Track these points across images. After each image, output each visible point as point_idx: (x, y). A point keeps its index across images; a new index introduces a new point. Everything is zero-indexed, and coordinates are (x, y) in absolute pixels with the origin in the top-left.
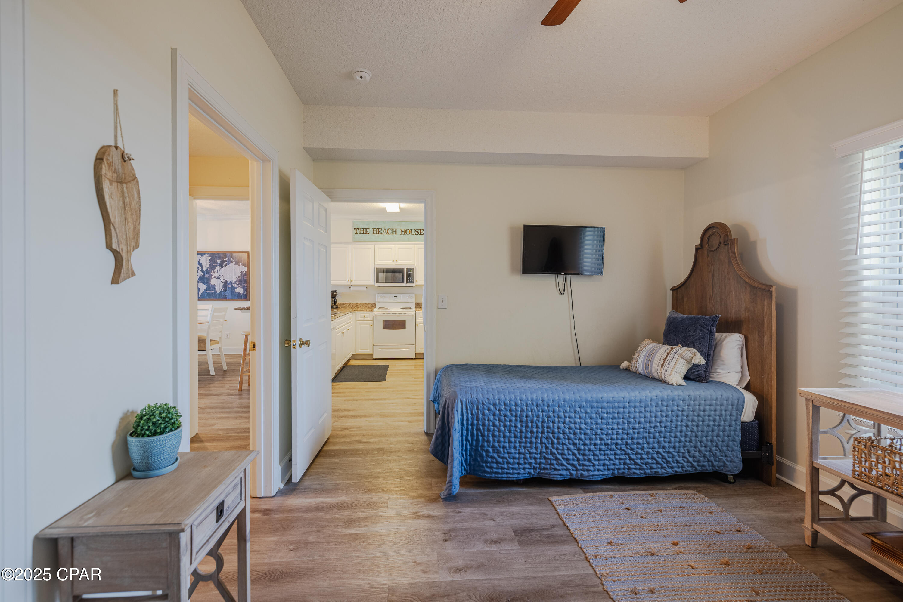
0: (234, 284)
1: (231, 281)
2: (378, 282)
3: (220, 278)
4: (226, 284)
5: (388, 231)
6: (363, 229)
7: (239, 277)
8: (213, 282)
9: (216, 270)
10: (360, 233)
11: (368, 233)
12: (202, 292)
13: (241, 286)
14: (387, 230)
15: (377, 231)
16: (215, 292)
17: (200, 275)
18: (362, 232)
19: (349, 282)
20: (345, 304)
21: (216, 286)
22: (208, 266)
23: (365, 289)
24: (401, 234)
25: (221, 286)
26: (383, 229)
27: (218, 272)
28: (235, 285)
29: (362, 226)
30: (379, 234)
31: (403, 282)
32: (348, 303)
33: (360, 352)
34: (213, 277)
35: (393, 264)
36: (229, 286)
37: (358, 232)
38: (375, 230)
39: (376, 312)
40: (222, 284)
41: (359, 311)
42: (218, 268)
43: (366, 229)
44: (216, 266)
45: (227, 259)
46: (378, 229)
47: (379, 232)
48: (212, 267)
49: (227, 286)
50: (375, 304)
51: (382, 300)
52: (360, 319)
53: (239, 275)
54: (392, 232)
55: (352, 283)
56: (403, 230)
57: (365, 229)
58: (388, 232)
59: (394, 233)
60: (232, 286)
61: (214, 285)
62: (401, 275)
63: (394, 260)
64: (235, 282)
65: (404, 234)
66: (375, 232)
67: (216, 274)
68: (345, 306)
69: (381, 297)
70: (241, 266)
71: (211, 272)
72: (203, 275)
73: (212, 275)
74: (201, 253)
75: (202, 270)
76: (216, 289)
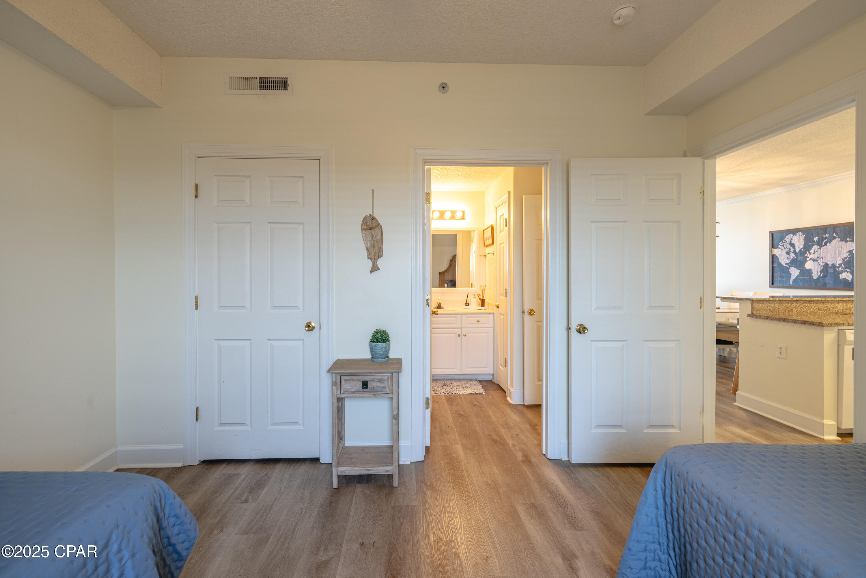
0: (838, 267)
1: (833, 264)
3: (817, 261)
4: (826, 267)
7: (845, 258)
8: (809, 265)
9: (812, 251)
12: (794, 278)
13: (847, 270)
16: (810, 278)
17: (792, 258)
21: (813, 270)
22: (802, 246)
25: (819, 270)
27: (814, 253)
28: (840, 269)
34: (808, 259)
36: (830, 271)
40: (820, 268)
42: (815, 247)
44: (813, 245)
45: (827, 236)
48: (807, 248)
49: (827, 270)
53: (845, 256)
60: (835, 271)
61: (810, 270)
64: (840, 264)
67: (812, 255)
70: (849, 243)
71: (806, 253)
72: (795, 257)
73: (807, 257)
74: (794, 232)
75: (795, 252)
76: (813, 275)
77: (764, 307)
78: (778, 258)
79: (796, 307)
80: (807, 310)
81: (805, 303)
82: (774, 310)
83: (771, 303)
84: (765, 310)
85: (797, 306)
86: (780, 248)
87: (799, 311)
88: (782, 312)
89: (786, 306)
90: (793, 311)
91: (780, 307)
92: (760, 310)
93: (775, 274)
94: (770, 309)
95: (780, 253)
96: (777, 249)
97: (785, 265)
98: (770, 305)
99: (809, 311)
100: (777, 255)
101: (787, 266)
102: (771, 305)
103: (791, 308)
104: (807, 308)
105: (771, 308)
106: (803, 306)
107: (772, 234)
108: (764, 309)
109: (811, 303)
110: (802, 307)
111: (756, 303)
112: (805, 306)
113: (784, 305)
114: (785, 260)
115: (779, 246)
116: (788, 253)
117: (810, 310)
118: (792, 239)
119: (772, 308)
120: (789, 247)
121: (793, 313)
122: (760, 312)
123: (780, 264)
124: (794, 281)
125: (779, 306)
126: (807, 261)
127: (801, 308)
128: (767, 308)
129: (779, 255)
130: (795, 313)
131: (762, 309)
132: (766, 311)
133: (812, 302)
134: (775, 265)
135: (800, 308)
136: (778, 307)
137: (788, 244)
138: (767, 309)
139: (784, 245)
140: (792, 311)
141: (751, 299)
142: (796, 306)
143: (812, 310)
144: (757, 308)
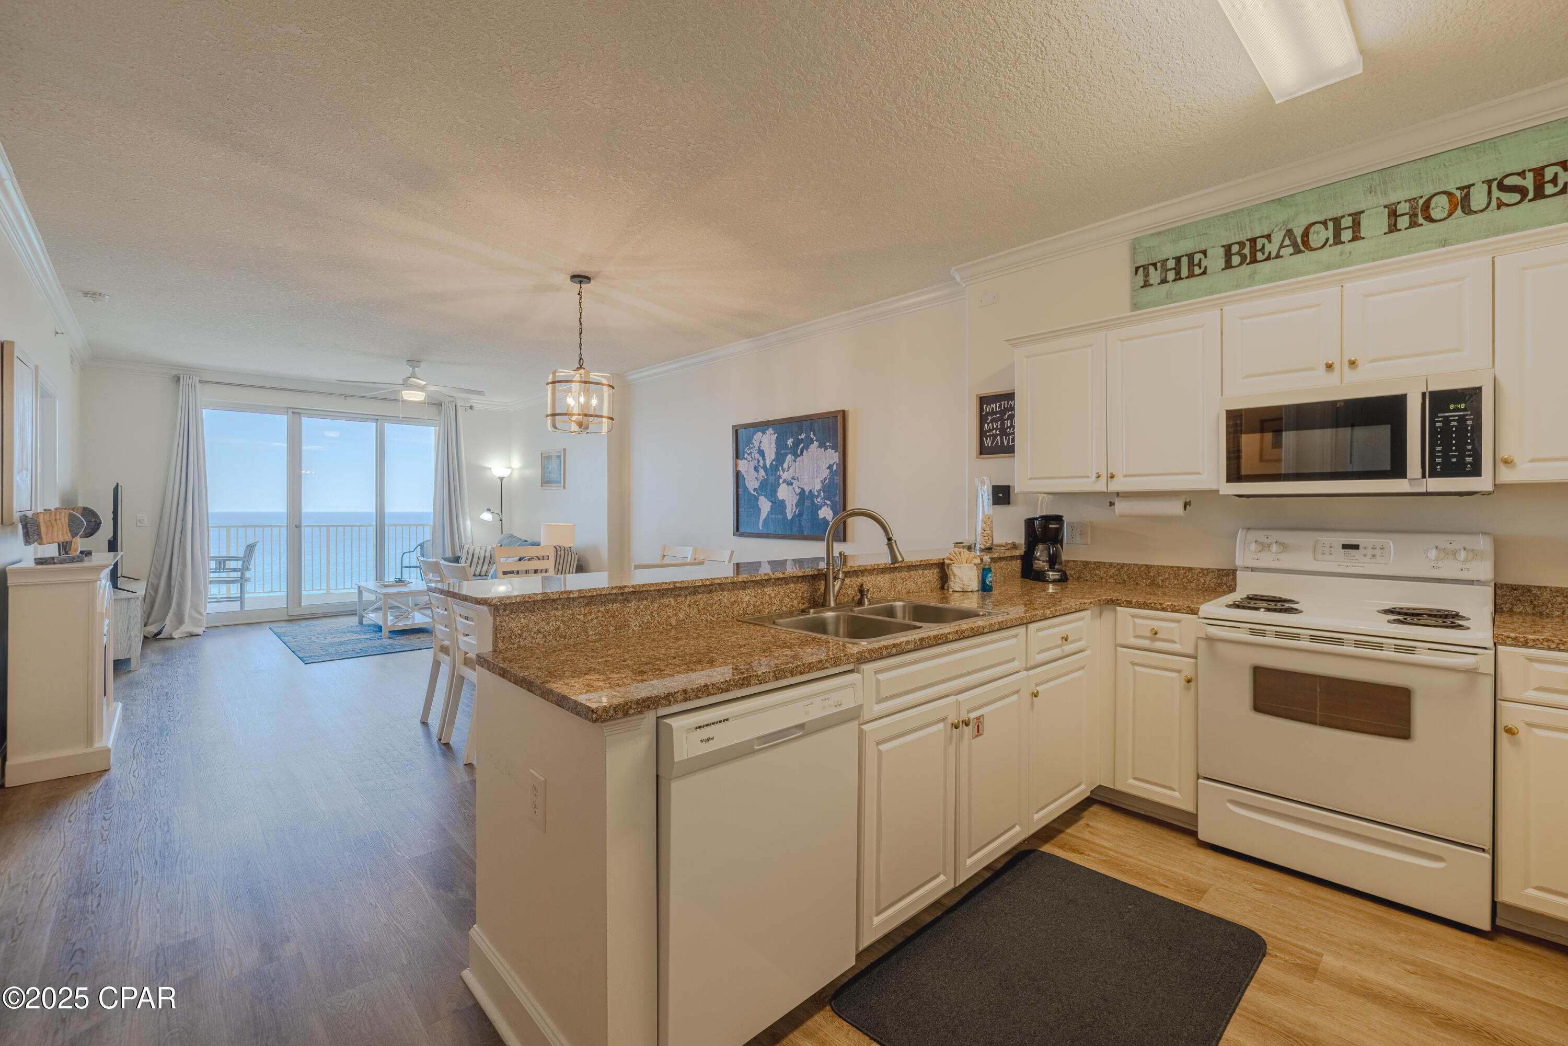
0: (817, 497)
1: (811, 491)
2: (1235, 475)
3: (792, 484)
4: (803, 496)
5: (1306, 234)
6: (1178, 260)
7: (825, 479)
8: (783, 492)
9: (785, 466)
10: (1164, 281)
11: (1197, 271)
12: (763, 518)
13: (828, 502)
14: (1298, 233)
15: (1247, 251)
16: (783, 517)
17: (762, 478)
18: (1171, 275)
19: (1103, 479)
20: (1099, 565)
21: (786, 502)
22: (773, 457)
23: (1175, 508)
24: (1393, 228)
25: (795, 502)
26: (1277, 238)
27: (789, 468)
28: (819, 500)
29: (1169, 251)
30: (1254, 261)
31: (1398, 470)
32: (1111, 565)
33: (1130, 785)
34: (781, 481)
35: (1333, 379)
36: (807, 503)
37: (1155, 277)
38: (1235, 249)
39: (1212, 621)
40: (796, 499)
41: (1129, 604)
42: (790, 458)
43: (1190, 257)
44: (787, 455)
45: (803, 436)
46: (1253, 241)
47: (1253, 251)
48: (780, 459)
49: (804, 502)
50: (1231, 573)
51: (1266, 560)
52: (1133, 641)
53: (825, 476)
54: (1330, 233)
55: (1114, 487)
56: (1403, 208)
57: (1185, 261)
58: (1306, 243)
59: (1346, 235)
60: (813, 503)
61: (783, 501)
62: (1384, 432)
63: (1334, 359)
64: (819, 492)
65: (1413, 224)
66: (1236, 260)
67: (785, 473)
68: (1100, 573)
69: (1265, 547)
70: (829, 450)
71: (779, 470)
72: (766, 477)
73: (780, 477)
74: (762, 426)
75: (765, 466)
76: (787, 511)
77: (536, 623)
78: (744, 479)
79: (638, 610)
80: (669, 617)
81: (662, 597)
82: (569, 628)
83: (559, 607)
84: (539, 632)
85: (642, 607)
86: (746, 459)
87: (646, 623)
88: (596, 634)
89: (607, 611)
90: (629, 625)
91: (590, 618)
92: (520, 636)
93: (740, 510)
94: (558, 629)
95: (746, 470)
96: (743, 460)
97: (752, 492)
98: (555, 615)
99: (673, 621)
100: (743, 473)
101: (755, 493)
102: (560, 612)
103: (624, 615)
104: (670, 612)
105: (558, 623)
106: (656, 605)
107: (737, 431)
108: (535, 629)
109: (679, 596)
110: (655, 609)
111: (505, 610)
112: (662, 607)
113: (602, 609)
114: (753, 483)
115: (746, 455)
116: (756, 469)
117: (676, 615)
118: (761, 442)
119: (564, 622)
120: (757, 456)
121: (630, 631)
122: (522, 643)
123: (746, 489)
124: (764, 521)
125: (585, 614)
126: (779, 484)
127: (652, 613)
128: (548, 624)
129: (745, 471)
130: (636, 629)
131: (530, 631)
132: (545, 637)
133: (683, 593)
134: (741, 491)
135: (649, 612)
136: (582, 617)
137: (757, 451)
138: (547, 628)
139: (751, 453)
140: (626, 625)
141: (482, 599)
142: (638, 606)
143: (681, 616)
144: (510, 630)
